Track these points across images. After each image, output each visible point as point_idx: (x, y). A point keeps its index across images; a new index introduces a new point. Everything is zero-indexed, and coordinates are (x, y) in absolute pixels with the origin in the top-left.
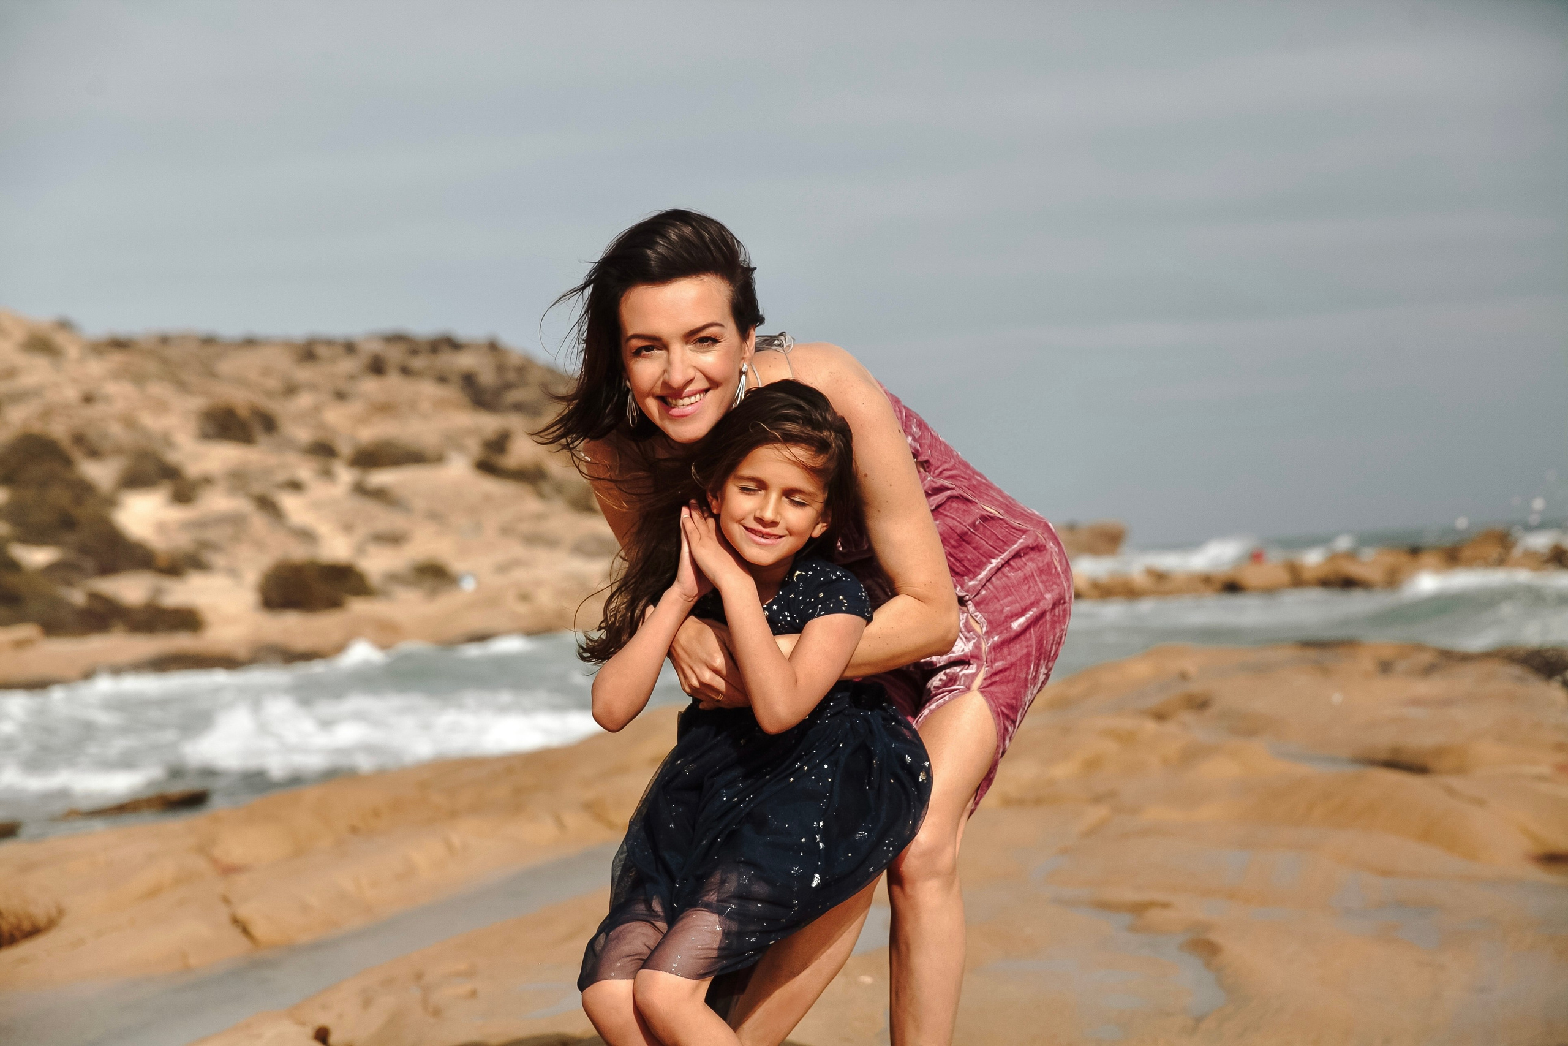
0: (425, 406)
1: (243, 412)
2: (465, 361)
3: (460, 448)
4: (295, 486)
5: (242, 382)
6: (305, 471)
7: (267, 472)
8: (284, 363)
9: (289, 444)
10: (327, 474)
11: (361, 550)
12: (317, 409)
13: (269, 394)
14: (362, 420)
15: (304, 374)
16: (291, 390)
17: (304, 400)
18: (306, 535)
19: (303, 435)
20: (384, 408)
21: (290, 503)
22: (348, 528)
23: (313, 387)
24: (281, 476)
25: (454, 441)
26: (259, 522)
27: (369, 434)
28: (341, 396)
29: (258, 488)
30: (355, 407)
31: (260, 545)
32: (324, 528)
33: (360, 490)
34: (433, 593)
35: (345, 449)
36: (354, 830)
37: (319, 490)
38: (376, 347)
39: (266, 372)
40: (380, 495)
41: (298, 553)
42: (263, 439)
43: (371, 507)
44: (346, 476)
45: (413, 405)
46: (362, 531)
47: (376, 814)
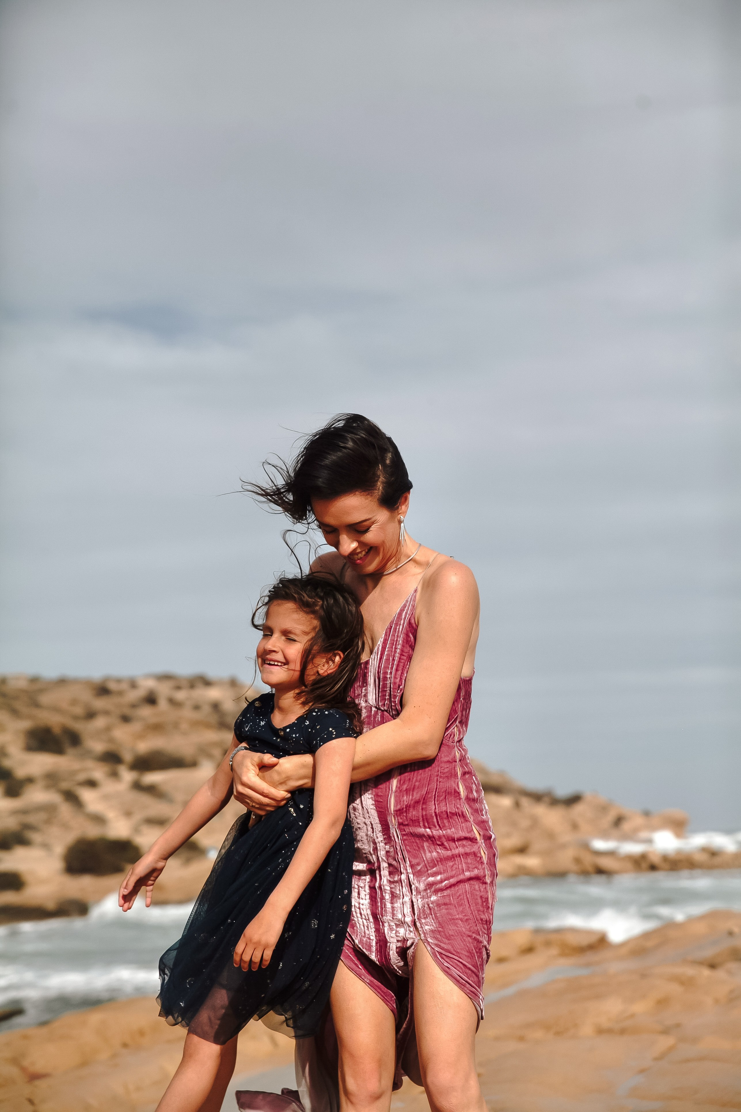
0: (184, 726)
1: (57, 730)
2: (214, 694)
3: (210, 756)
4: (92, 784)
5: (56, 709)
6: (99, 773)
7: (74, 773)
8: (87, 696)
9: (88, 754)
10: (114, 775)
11: (137, 830)
12: (108, 729)
13: (76, 718)
14: (141, 736)
15: (100, 703)
16: (91, 715)
17: (100, 722)
18: (99, 819)
19: (98, 747)
20: (157, 728)
21: (87, 796)
22: (128, 814)
23: (106, 713)
24: (82, 777)
25: (204, 751)
26: (65, 810)
27: (144, 747)
28: (126, 719)
29: (65, 785)
30: (136, 727)
31: (65, 826)
32: (110, 814)
33: (138, 786)
34: (188, 861)
35: (128, 757)
36: (126, 1046)
37: (109, 787)
38: (150, 684)
39: (74, 702)
40: (151, 790)
41: (93, 832)
42: (71, 751)
43: (145, 799)
44: (128, 776)
45: (176, 725)
46: (138, 816)
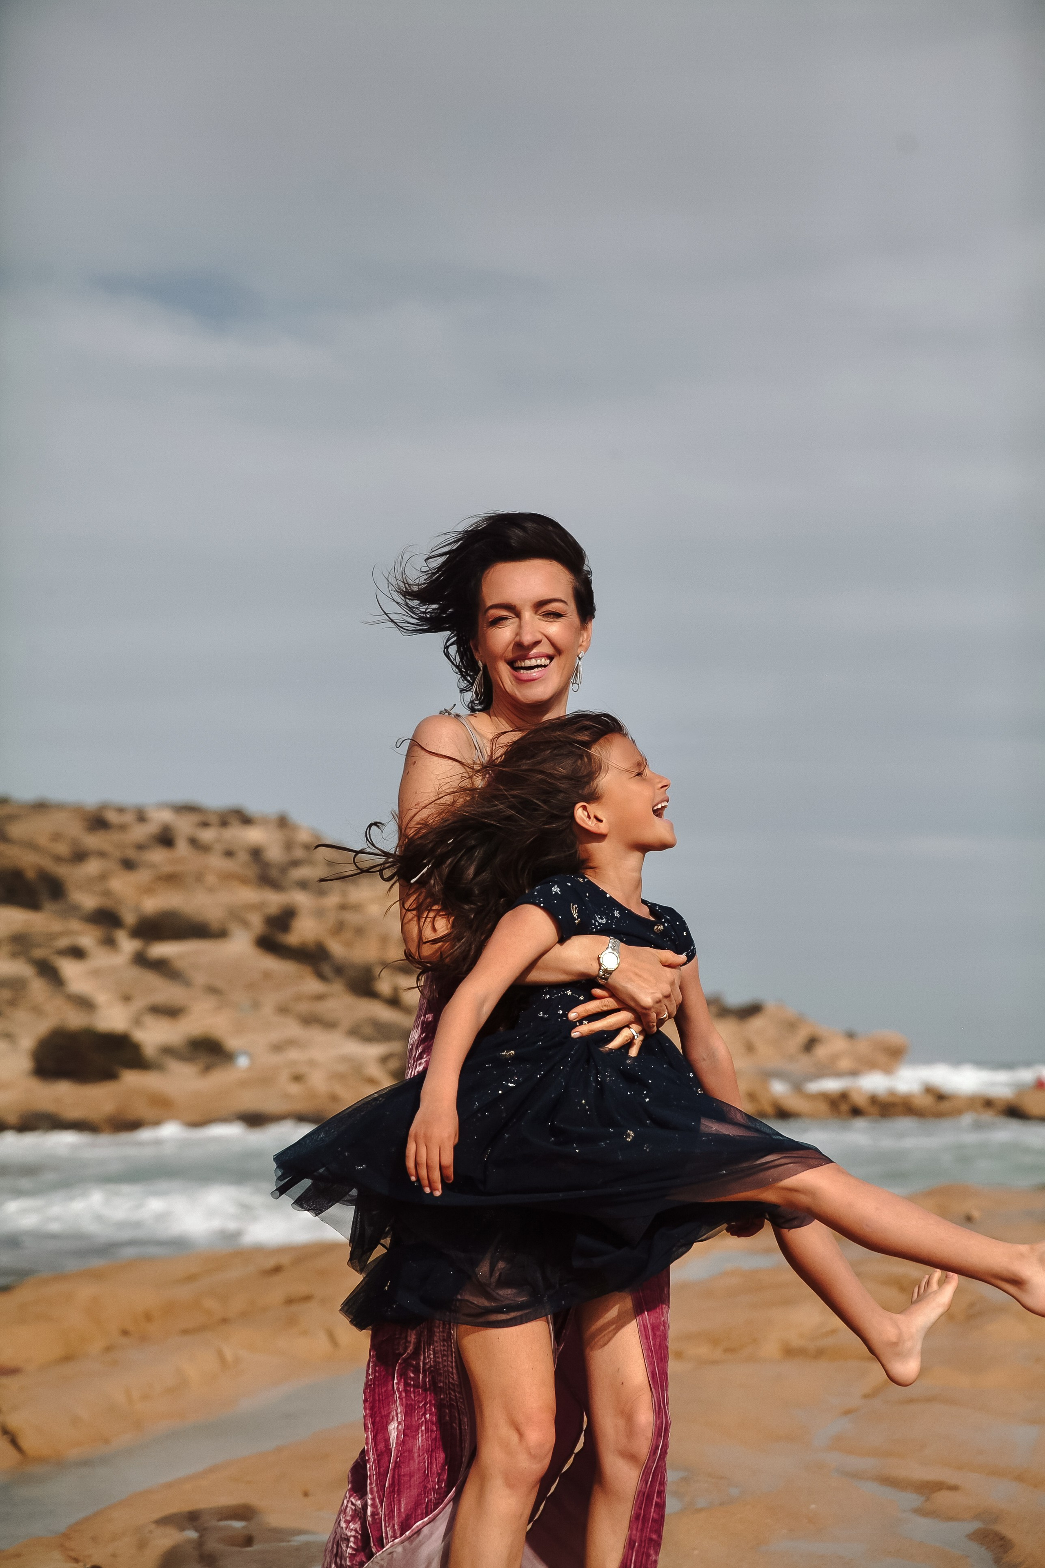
0: (211, 879)
1: (31, 874)
2: (254, 835)
3: (245, 924)
4: (77, 953)
5: (32, 846)
6: (87, 939)
7: (53, 936)
8: (75, 829)
9: (73, 910)
10: (109, 942)
11: (137, 1022)
12: (103, 877)
13: (58, 859)
14: (149, 890)
15: (92, 841)
16: (80, 856)
17: (92, 867)
18: (85, 1003)
19: (89, 902)
20: (171, 879)
21: (69, 969)
22: (127, 998)
23: (102, 854)
24: (63, 943)
25: (237, 915)
26: (38, 987)
27: (152, 905)
28: (128, 865)
29: (38, 953)
30: (142, 876)
31: (37, 1010)
32: (101, 998)
33: (141, 960)
34: (207, 1069)
35: (130, 918)
36: (125, 1333)
37: (101, 958)
38: (166, 816)
39: (57, 837)
40: (161, 967)
41: (75, 1020)
42: (49, 906)
43: (151, 979)
44: (128, 945)
45: (199, 878)
46: (140, 1003)
47: (148, 1317)
